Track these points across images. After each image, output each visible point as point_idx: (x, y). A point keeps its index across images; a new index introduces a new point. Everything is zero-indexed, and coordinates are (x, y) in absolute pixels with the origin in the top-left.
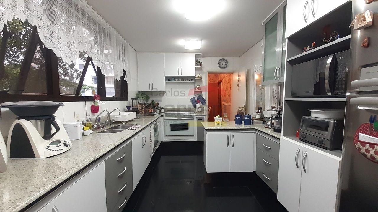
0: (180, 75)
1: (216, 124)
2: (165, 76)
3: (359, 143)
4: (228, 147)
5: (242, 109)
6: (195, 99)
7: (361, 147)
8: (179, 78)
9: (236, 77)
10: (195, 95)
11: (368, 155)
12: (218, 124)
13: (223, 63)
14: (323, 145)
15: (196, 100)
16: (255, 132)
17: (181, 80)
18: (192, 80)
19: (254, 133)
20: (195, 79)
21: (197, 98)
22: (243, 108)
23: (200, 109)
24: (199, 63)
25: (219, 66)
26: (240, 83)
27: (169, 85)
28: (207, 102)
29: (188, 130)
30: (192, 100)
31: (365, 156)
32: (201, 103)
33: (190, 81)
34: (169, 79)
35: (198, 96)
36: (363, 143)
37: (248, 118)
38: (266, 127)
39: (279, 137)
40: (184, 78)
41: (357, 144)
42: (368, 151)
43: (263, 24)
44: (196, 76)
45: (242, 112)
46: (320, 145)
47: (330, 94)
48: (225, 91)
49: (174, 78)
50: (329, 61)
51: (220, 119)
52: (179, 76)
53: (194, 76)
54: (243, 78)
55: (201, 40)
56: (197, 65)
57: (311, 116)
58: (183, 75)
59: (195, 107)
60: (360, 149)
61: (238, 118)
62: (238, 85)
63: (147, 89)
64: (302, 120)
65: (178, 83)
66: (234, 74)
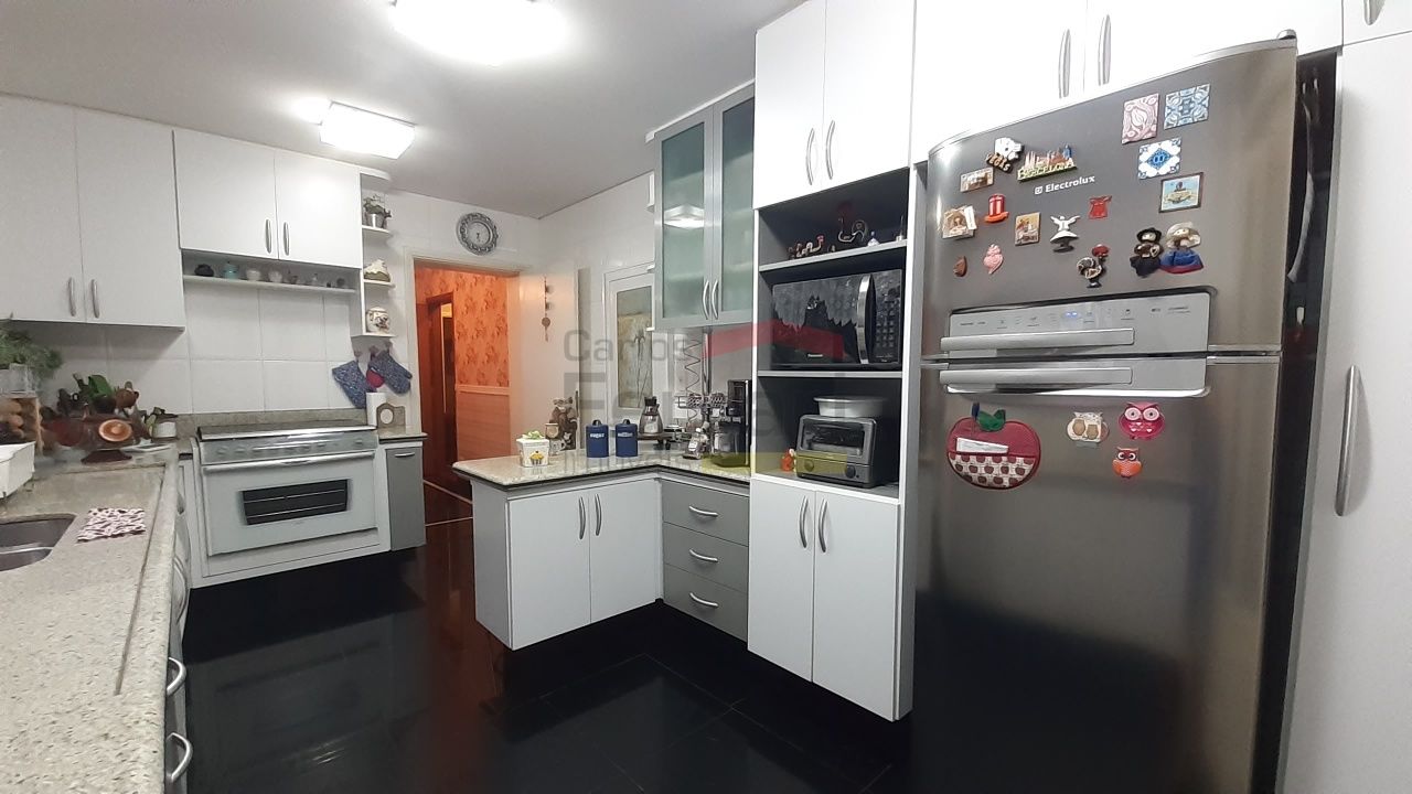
0: (277, 253)
1: (527, 462)
2: (183, 250)
3: (959, 457)
4: (581, 537)
5: (568, 405)
6: (359, 370)
7: (963, 464)
8: (266, 267)
9: (528, 292)
10: (357, 354)
11: (975, 476)
12: (536, 461)
13: (477, 230)
14: (855, 479)
15: (364, 373)
16: (656, 475)
17: (280, 277)
18: (340, 283)
19: (655, 479)
20: (363, 281)
21: (369, 367)
22: (571, 401)
23: (387, 417)
24: (378, 213)
25: (464, 239)
26: (551, 315)
27: (199, 298)
28: (415, 383)
29: (344, 509)
30: (343, 376)
31: (968, 478)
32: (388, 390)
33: (329, 286)
34: (201, 266)
35: (373, 356)
36: (966, 456)
37: (631, 435)
38: (685, 457)
39: (743, 478)
40: (296, 274)
41: (954, 459)
42: (974, 469)
43: (650, 136)
44: (369, 270)
45: (569, 416)
46: (849, 480)
47: (865, 362)
48: (469, 341)
49: (241, 265)
50: (864, 287)
51: (544, 444)
52: (273, 255)
53: (359, 269)
54: (565, 298)
55: (413, 124)
56: (366, 221)
57: (818, 413)
58: (296, 256)
59: (361, 405)
60: (959, 467)
61: (596, 436)
62: (546, 322)
63: (54, 313)
64: (801, 425)
65: (259, 290)
66: (522, 279)
